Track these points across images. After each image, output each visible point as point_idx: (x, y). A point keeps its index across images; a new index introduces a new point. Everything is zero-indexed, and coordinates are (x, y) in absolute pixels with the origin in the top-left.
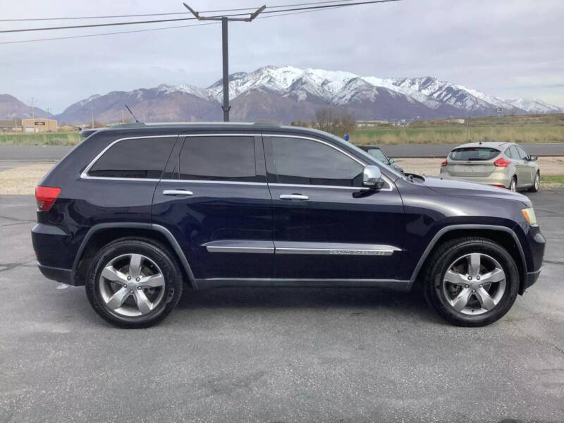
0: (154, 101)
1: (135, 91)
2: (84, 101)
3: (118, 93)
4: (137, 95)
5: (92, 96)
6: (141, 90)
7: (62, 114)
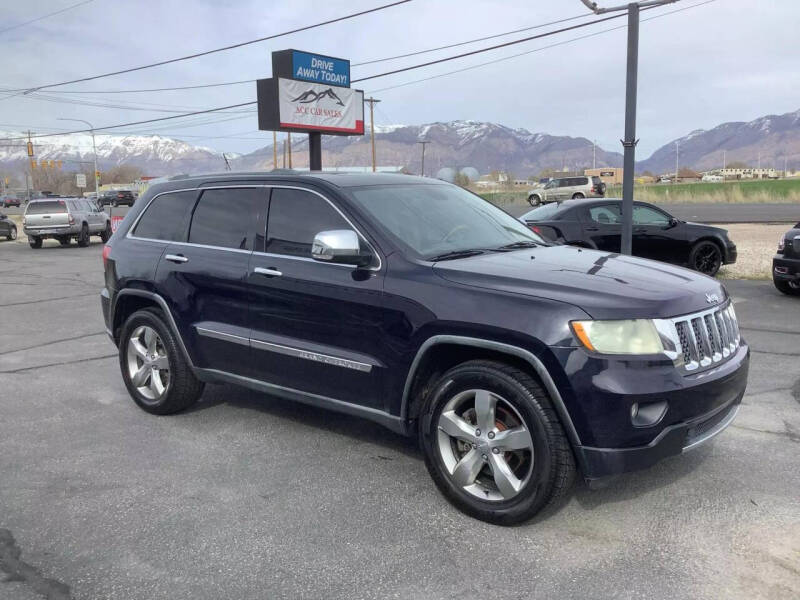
0: (788, 132)
1: (760, 120)
2: (680, 140)
3: (731, 125)
4: (761, 125)
5: (693, 132)
6: (767, 117)
7: (648, 160)
